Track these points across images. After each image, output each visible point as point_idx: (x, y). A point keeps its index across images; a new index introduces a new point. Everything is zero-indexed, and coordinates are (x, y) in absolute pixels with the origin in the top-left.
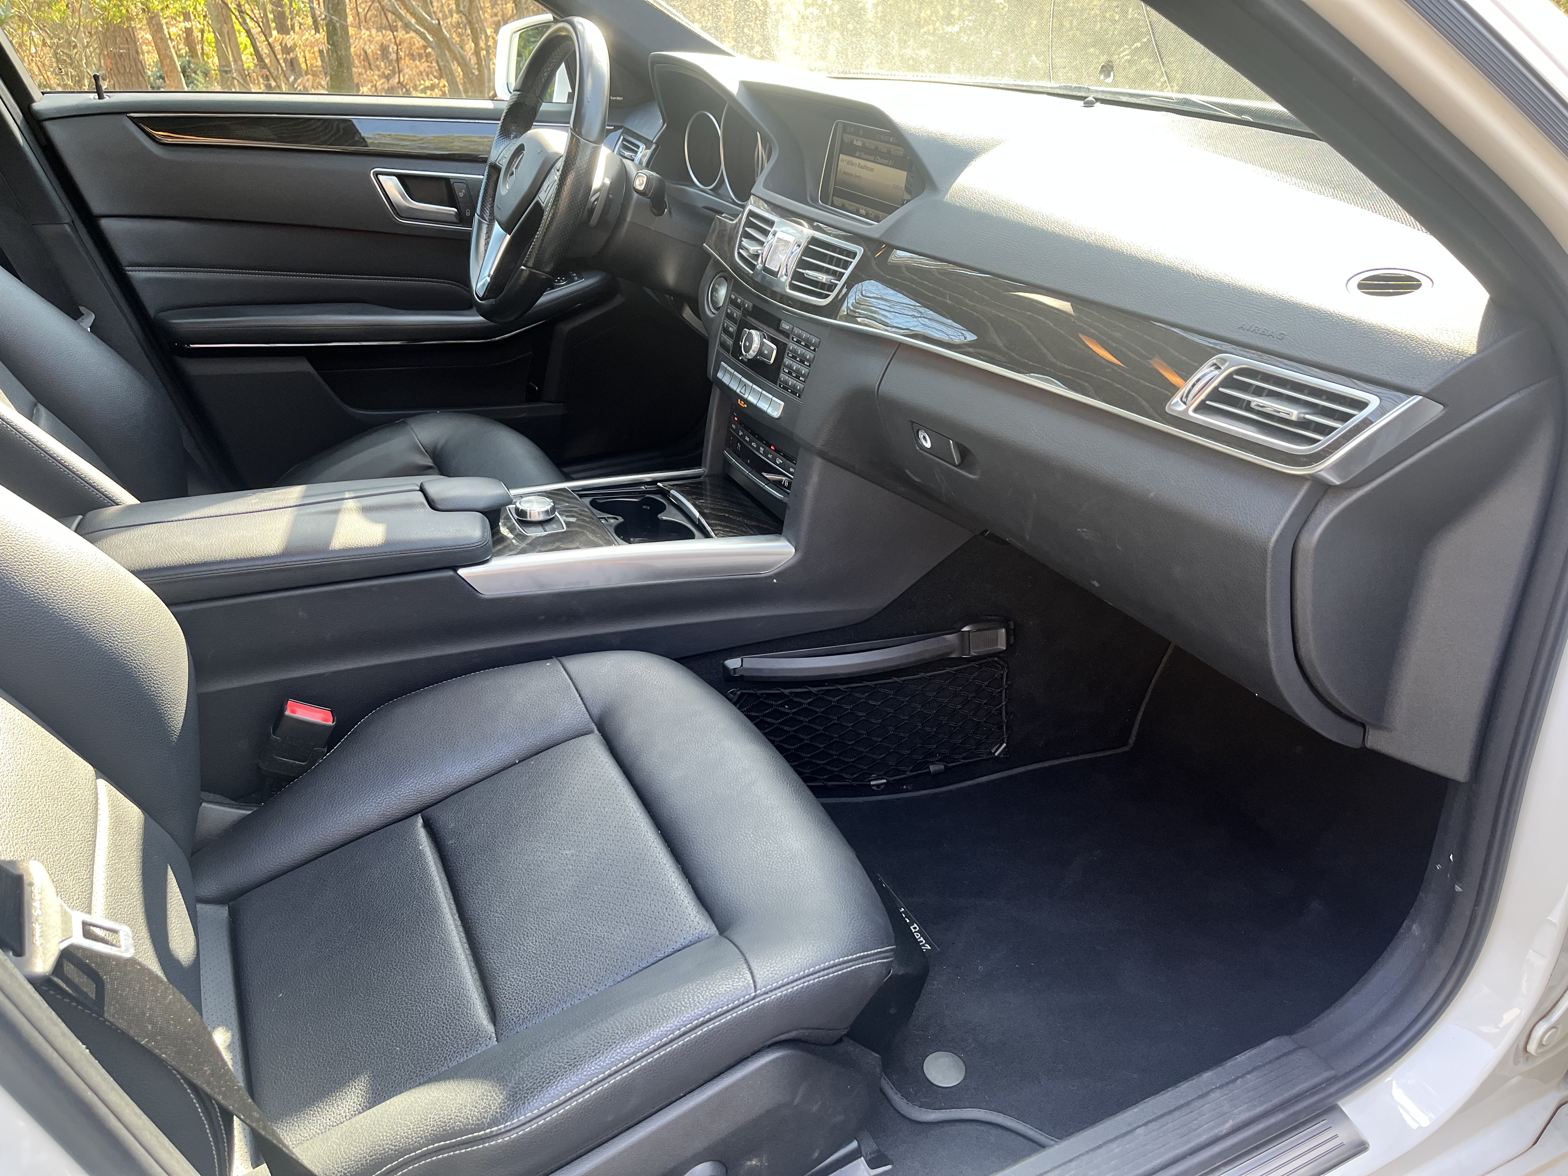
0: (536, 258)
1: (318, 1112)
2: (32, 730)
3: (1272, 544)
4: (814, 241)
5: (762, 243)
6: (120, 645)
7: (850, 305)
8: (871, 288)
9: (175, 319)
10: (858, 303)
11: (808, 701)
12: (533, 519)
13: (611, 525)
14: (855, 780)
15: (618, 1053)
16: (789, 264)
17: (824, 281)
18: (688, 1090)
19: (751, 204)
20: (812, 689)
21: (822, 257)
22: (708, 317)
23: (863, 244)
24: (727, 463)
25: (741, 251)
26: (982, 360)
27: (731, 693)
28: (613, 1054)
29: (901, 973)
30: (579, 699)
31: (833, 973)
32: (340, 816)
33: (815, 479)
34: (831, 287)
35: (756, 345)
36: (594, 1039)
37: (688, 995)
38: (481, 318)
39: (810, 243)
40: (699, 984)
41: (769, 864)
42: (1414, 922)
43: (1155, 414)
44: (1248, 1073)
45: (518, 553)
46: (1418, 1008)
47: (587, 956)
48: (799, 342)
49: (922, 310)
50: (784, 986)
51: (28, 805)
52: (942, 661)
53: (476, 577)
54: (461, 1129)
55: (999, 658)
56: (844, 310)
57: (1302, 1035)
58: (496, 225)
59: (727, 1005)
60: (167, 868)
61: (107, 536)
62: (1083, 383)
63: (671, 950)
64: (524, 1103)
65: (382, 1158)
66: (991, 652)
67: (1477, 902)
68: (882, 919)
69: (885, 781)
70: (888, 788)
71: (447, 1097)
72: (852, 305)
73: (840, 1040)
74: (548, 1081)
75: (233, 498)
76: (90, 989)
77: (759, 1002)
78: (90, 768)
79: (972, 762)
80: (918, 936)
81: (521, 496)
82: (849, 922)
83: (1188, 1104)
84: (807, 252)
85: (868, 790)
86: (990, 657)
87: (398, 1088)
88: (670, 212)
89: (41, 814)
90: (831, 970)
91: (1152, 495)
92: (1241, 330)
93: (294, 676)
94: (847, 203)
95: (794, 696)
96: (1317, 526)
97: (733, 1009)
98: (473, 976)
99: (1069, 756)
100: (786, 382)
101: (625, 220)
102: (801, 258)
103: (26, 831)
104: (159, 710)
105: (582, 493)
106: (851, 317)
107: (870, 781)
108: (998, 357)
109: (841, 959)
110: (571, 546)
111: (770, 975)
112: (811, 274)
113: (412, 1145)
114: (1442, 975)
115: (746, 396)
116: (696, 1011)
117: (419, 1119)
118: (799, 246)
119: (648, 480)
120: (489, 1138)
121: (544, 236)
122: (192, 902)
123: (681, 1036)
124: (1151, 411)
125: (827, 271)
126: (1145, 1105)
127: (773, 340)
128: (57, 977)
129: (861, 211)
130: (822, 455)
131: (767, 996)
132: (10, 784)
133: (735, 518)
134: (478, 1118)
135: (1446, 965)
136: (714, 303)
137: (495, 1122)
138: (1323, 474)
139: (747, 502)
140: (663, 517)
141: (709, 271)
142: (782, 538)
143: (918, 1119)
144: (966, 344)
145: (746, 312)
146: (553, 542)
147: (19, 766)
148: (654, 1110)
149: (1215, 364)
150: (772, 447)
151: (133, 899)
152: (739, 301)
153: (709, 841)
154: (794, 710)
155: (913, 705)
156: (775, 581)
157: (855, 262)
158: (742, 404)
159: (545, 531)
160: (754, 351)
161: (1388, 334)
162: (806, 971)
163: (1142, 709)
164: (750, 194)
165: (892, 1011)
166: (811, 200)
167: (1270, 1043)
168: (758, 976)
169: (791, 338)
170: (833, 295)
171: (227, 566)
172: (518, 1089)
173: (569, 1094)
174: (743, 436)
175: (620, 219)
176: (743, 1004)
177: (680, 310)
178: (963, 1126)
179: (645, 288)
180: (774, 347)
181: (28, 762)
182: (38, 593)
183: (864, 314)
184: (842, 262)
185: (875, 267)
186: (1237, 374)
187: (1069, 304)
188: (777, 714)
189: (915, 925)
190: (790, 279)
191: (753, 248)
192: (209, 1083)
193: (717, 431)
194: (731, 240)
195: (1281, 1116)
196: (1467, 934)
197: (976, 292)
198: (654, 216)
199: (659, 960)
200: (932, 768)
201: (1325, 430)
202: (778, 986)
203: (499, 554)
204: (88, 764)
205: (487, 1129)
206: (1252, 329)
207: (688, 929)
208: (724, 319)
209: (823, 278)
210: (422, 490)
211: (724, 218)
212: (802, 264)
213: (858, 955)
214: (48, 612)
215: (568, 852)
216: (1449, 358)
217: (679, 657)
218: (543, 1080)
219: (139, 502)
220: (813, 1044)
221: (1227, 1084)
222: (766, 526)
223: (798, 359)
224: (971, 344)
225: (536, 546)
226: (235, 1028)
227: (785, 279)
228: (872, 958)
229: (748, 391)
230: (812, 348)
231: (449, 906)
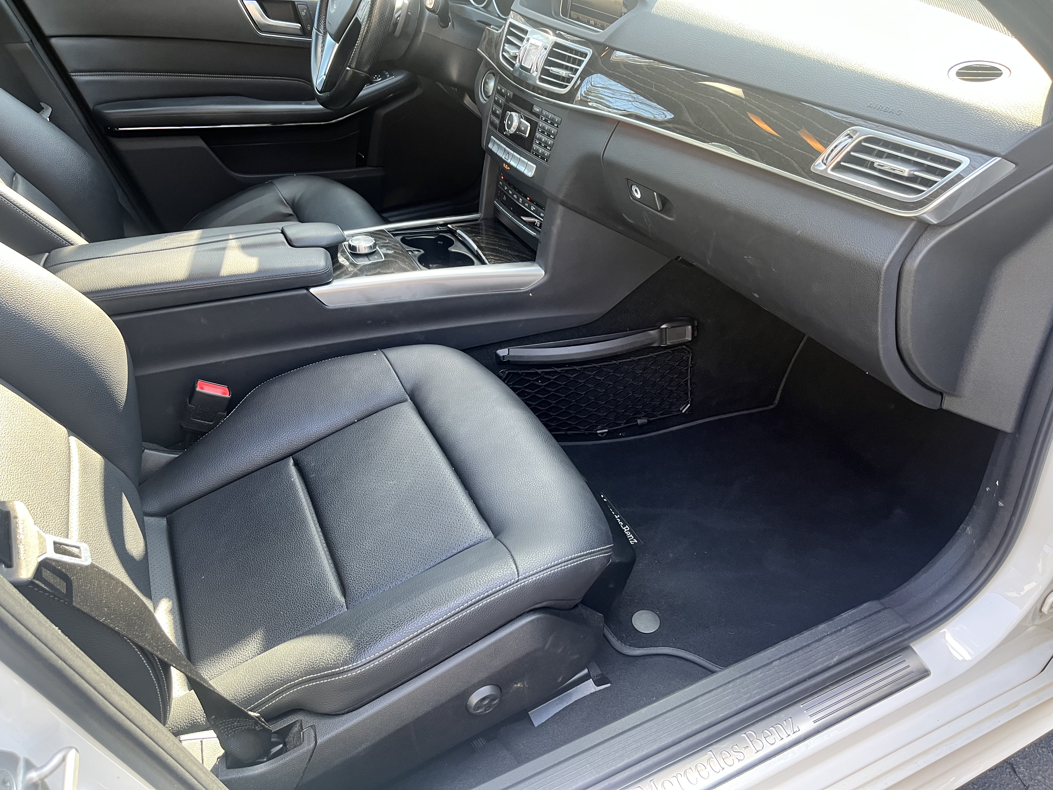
0: (357, 60)
1: (231, 653)
2: (21, 405)
3: (885, 268)
4: (556, 45)
5: (519, 47)
6: (78, 345)
7: (583, 93)
8: (598, 79)
9: (107, 110)
10: (589, 92)
11: (555, 377)
12: (361, 252)
13: (415, 256)
14: (586, 430)
15: (426, 618)
16: (538, 63)
17: (564, 75)
18: (474, 640)
19: (511, 18)
20: (556, 369)
21: (563, 57)
22: (482, 103)
23: (592, 46)
24: (496, 210)
25: (504, 53)
26: (677, 133)
27: (502, 372)
28: (423, 619)
29: (617, 561)
30: (397, 378)
31: (571, 564)
32: (237, 458)
33: (558, 221)
34: (569, 80)
35: (515, 124)
36: (410, 609)
37: (473, 580)
38: (321, 107)
39: (553, 47)
40: (480, 572)
41: (527, 490)
42: (968, 525)
43: (803, 173)
44: (850, 625)
45: (351, 277)
46: (969, 582)
47: (406, 552)
48: (546, 121)
49: (635, 96)
50: (537, 573)
51: (20, 457)
52: (647, 349)
53: (322, 294)
54: (324, 667)
55: (687, 346)
56: (578, 97)
57: (886, 600)
58: (328, 36)
59: (500, 586)
60: (122, 495)
61: (65, 268)
62: (751, 150)
63: (462, 548)
64: (364, 651)
65: (273, 685)
66: (680, 342)
67: (1013, 514)
68: (605, 527)
69: (607, 430)
70: (609, 435)
71: (314, 646)
72: (585, 92)
73: (576, 606)
74: (380, 637)
75: (152, 240)
76: (62, 586)
77: (521, 584)
78: (64, 429)
79: (666, 417)
80: (628, 534)
81: (353, 236)
82: (581, 529)
83: (808, 645)
84: (552, 53)
85: (596, 437)
86: (681, 346)
87: (282, 638)
88: (453, 24)
89: (30, 463)
90: (569, 562)
91: (799, 232)
92: (869, 108)
93: (201, 364)
94: (581, 16)
95: (545, 374)
96: (918, 254)
97: (503, 589)
98: (329, 565)
99: (733, 412)
100: (537, 151)
101: (420, 31)
102: (547, 58)
103: (19, 474)
104: (109, 389)
105: (395, 233)
106: (584, 102)
107: (597, 430)
108: (690, 130)
109: (576, 555)
110: (388, 271)
111: (528, 566)
112: (554, 70)
113: (292, 677)
114: (985, 562)
115: (509, 161)
116: (478, 590)
117: (296, 660)
118: (546, 49)
119: (441, 223)
120: (342, 673)
121: (362, 44)
122: (140, 517)
123: (468, 607)
124: (800, 170)
125: (567, 68)
126: (780, 646)
127: (527, 120)
128: (38, 580)
129: (591, 21)
130: (563, 203)
131: (526, 580)
132: (7, 443)
133: (502, 250)
134: (334, 660)
135: (989, 555)
136: (486, 93)
137: (345, 663)
138: (925, 216)
139: (511, 238)
140: (452, 249)
141: (482, 69)
142: (536, 264)
143: (627, 654)
144: (666, 121)
145: (508, 99)
146: (375, 269)
147: (13, 430)
148: (452, 654)
149: (849, 134)
150: (528, 198)
151: (98, 517)
152: (503, 91)
153: (487, 475)
154: (545, 384)
155: (626, 379)
156: (531, 294)
157: (586, 60)
158: (506, 167)
159: (370, 260)
160: (514, 128)
161: (978, 111)
162: (553, 563)
163: (784, 380)
164: (510, 10)
165: (611, 586)
166: (555, 14)
167: (865, 605)
168: (520, 566)
169: (540, 118)
170: (570, 85)
171: (148, 288)
172: (360, 642)
173: (394, 645)
174: (507, 191)
175: (417, 31)
176: (510, 585)
177: (462, 98)
178: (657, 658)
179: (438, 83)
180: (529, 124)
181: (19, 427)
182: (18, 310)
183: (595, 100)
184: (577, 61)
185: (601, 65)
186: (865, 142)
187: (741, 90)
188: (532, 387)
189: (627, 527)
190: (539, 75)
191: (513, 51)
192: (150, 645)
193: (489, 187)
194: (497, 45)
195: (871, 653)
196: (1006, 534)
197: (674, 82)
198: (442, 28)
199: (454, 555)
200: (639, 421)
201: (928, 183)
202: (533, 573)
203: (338, 277)
204: (62, 427)
205: (341, 667)
206: (877, 108)
207: (473, 534)
208: (493, 104)
209: (563, 73)
210: (283, 232)
211: (492, 29)
212: (548, 62)
213: (588, 552)
214: (26, 323)
215: (391, 483)
216: (1021, 129)
217: (465, 348)
218: (377, 636)
219: (88, 243)
220: (557, 609)
221: (835, 632)
222: (524, 256)
223: (546, 133)
224: (669, 121)
225: (363, 271)
226: (174, 599)
227: (536, 74)
228: (597, 553)
229: (510, 157)
230: (556, 125)
231: (312, 518)
